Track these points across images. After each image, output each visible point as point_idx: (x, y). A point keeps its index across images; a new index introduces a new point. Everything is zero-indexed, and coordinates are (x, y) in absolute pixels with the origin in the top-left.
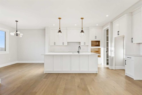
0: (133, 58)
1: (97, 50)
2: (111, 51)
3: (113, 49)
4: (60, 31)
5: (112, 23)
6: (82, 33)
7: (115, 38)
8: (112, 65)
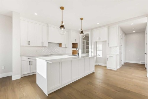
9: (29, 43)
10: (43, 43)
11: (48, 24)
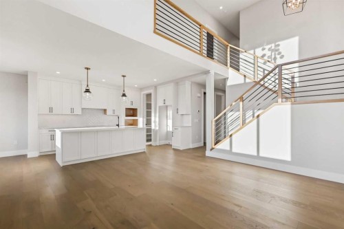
0: (180, 129)
1: (131, 122)
2: (155, 122)
3: (157, 119)
4: (87, 91)
5: (156, 87)
6: (124, 98)
7: (160, 107)
8: (155, 141)
9: (51, 110)
10: (72, 110)
11: (81, 81)
